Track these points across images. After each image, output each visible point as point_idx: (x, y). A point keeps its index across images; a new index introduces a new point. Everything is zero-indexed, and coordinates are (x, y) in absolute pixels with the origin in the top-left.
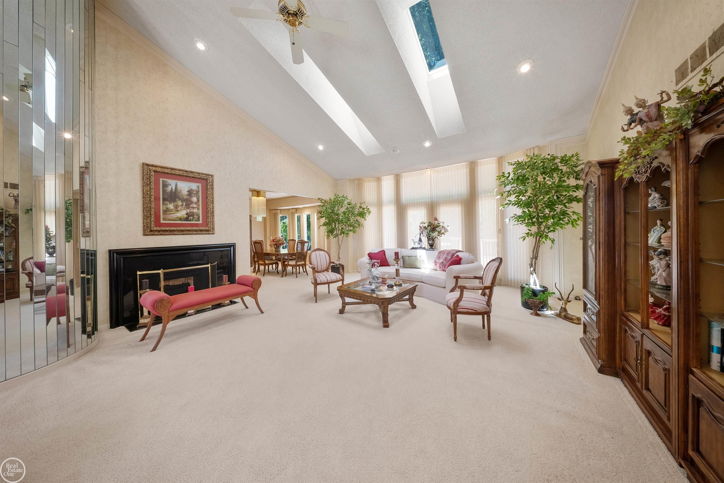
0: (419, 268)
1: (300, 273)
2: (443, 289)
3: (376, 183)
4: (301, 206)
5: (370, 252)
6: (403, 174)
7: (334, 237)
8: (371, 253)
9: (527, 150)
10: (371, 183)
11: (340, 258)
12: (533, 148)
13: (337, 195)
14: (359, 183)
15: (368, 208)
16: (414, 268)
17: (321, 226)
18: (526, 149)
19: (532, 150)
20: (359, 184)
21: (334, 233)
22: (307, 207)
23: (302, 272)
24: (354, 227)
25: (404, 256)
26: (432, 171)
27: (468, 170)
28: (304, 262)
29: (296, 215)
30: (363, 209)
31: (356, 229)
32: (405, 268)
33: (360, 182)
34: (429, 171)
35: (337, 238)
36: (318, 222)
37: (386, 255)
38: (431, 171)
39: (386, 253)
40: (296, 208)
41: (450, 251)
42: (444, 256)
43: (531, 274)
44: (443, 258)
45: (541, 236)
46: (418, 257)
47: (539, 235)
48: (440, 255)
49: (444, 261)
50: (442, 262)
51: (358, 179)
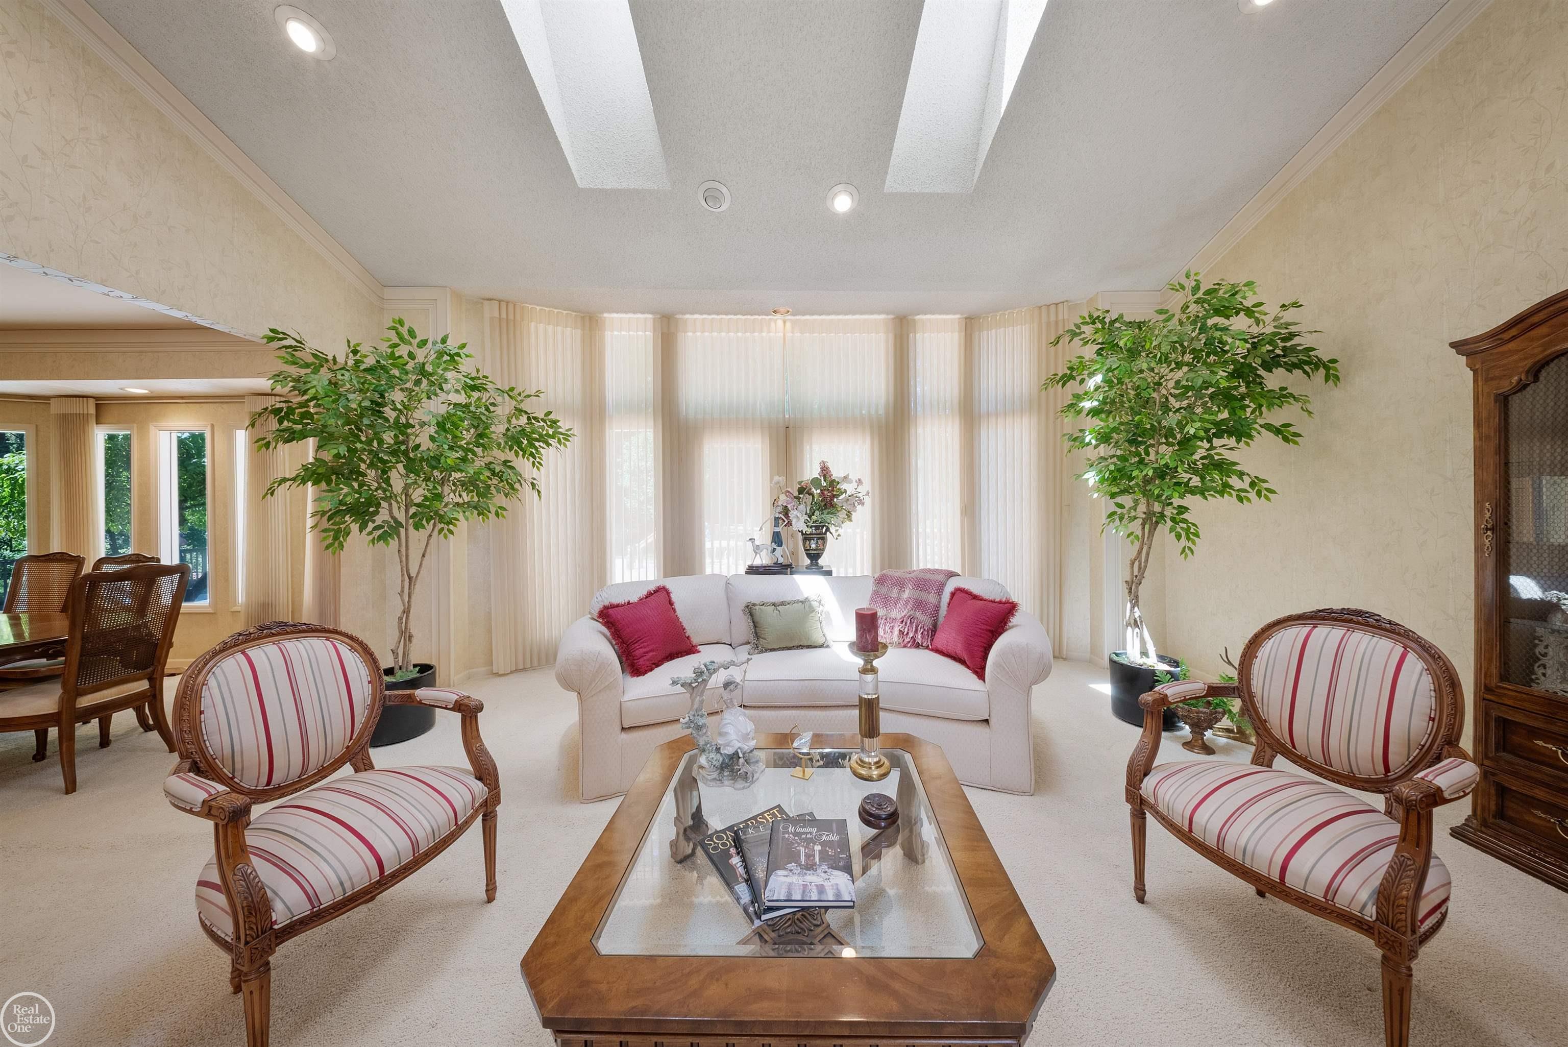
0: (822, 646)
1: (113, 746)
2: (981, 729)
3: (579, 332)
4: (136, 388)
5: (607, 603)
6: (688, 316)
7: (380, 538)
8: (613, 606)
9: (1040, 307)
10: (559, 328)
11: (410, 637)
12: (1057, 304)
13: (406, 327)
14: (504, 316)
15: (551, 417)
16: (809, 647)
17: (284, 480)
18: (1039, 305)
19: (1053, 308)
20: (504, 324)
21: (379, 520)
22: (182, 398)
23: (128, 734)
24: (484, 493)
25: (754, 605)
26: (788, 324)
27: (891, 336)
28: (143, 685)
29: (99, 437)
30: (529, 419)
31: (499, 500)
32: (766, 651)
33: (511, 317)
34: (780, 323)
35: (393, 543)
36: (258, 467)
37: (677, 606)
38: (785, 322)
39: (674, 597)
40: (96, 398)
41: (922, 575)
42: (906, 595)
43: (1128, 624)
44: (907, 602)
45: (1157, 523)
46: (815, 604)
47: (1153, 520)
48: (884, 590)
49: (918, 614)
50: (912, 618)
51: (500, 301)
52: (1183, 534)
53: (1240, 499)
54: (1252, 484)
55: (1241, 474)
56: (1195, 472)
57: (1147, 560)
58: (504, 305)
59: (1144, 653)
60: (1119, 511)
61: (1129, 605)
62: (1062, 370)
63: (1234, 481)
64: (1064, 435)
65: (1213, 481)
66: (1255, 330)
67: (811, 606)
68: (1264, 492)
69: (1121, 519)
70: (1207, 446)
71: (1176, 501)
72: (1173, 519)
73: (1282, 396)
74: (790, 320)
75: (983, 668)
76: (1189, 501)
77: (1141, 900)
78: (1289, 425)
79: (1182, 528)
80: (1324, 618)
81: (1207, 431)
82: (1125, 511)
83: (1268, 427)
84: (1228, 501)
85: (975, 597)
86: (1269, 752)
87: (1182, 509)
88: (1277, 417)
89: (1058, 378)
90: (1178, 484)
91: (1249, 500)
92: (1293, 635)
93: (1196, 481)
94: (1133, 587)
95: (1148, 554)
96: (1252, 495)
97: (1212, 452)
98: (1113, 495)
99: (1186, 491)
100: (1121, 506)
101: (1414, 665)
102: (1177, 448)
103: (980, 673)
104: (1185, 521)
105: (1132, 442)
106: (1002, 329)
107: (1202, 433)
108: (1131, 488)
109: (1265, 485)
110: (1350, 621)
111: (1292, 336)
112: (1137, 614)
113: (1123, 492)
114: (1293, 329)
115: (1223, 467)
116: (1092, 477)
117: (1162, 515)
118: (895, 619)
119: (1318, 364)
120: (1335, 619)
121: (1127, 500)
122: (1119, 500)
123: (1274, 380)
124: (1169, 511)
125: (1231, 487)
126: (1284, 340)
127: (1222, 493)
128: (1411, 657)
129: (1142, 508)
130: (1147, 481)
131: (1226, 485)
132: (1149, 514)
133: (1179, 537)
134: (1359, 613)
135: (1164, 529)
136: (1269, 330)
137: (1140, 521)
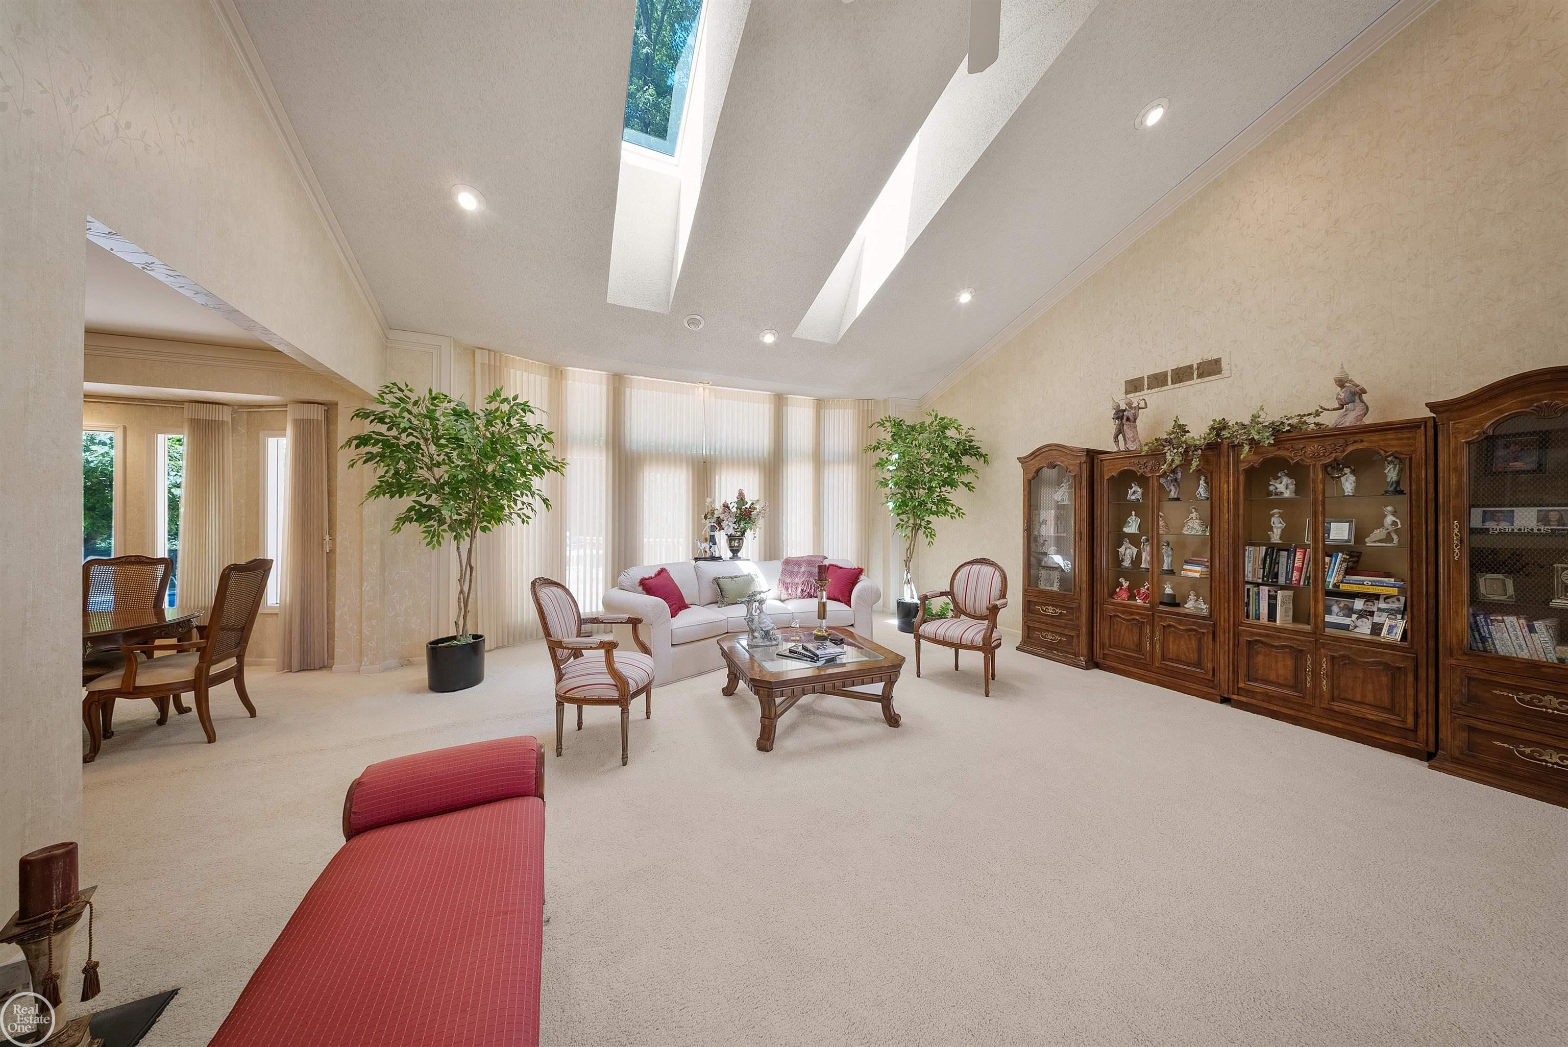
3: (546, 379)
6: (633, 377)
8: (645, 579)
9: (858, 401)
12: (868, 400)
18: (858, 399)
19: (866, 402)
20: (493, 368)
25: (719, 578)
27: (773, 406)
33: (497, 364)
34: (701, 389)
38: (705, 389)
39: (670, 575)
41: (809, 558)
42: (803, 569)
43: (905, 583)
44: (804, 573)
45: (918, 529)
46: (754, 576)
47: (916, 528)
48: (789, 568)
49: (811, 579)
50: (808, 582)
51: (490, 351)
52: (929, 535)
53: (952, 517)
54: (957, 510)
55: (952, 506)
56: (934, 503)
57: (913, 549)
58: (492, 354)
59: (912, 597)
60: (902, 523)
61: (906, 572)
62: (874, 444)
63: (949, 508)
64: (877, 481)
65: (941, 508)
66: (958, 436)
67: (752, 578)
68: (961, 514)
69: (902, 527)
70: (939, 490)
71: (926, 518)
72: (925, 527)
73: (968, 470)
74: (709, 388)
75: (850, 601)
76: (932, 518)
77: (919, 676)
78: (971, 483)
79: (928, 532)
80: (975, 562)
81: (939, 484)
82: (903, 523)
83: (963, 483)
84: (948, 518)
85: (841, 568)
86: (959, 614)
87: (929, 522)
88: (966, 478)
89: (872, 447)
90: (927, 509)
91: (955, 518)
92: (967, 568)
93: (934, 508)
94: (907, 562)
95: (914, 545)
96: (956, 516)
97: (941, 494)
98: (899, 514)
99: (931, 513)
100: (902, 520)
101: (997, 574)
102: (927, 491)
103: (848, 603)
104: (930, 528)
105: (908, 487)
106: (838, 410)
107: (938, 485)
108: (907, 511)
109: (961, 511)
110: (982, 562)
111: (972, 441)
112: (909, 577)
113: (903, 513)
114: (972, 438)
115: (944, 501)
116: (891, 505)
117: (921, 525)
118: (798, 584)
119: (981, 455)
120: (978, 562)
121: (904, 517)
122: (901, 517)
123: (966, 460)
124: (923, 523)
125: (948, 512)
126: (969, 442)
127: (945, 514)
128: (997, 571)
129: (911, 521)
130: (915, 507)
131: (947, 511)
132: (915, 524)
133: (927, 536)
134: (984, 559)
135: (920, 532)
136: (964, 438)
137: (911, 528)
